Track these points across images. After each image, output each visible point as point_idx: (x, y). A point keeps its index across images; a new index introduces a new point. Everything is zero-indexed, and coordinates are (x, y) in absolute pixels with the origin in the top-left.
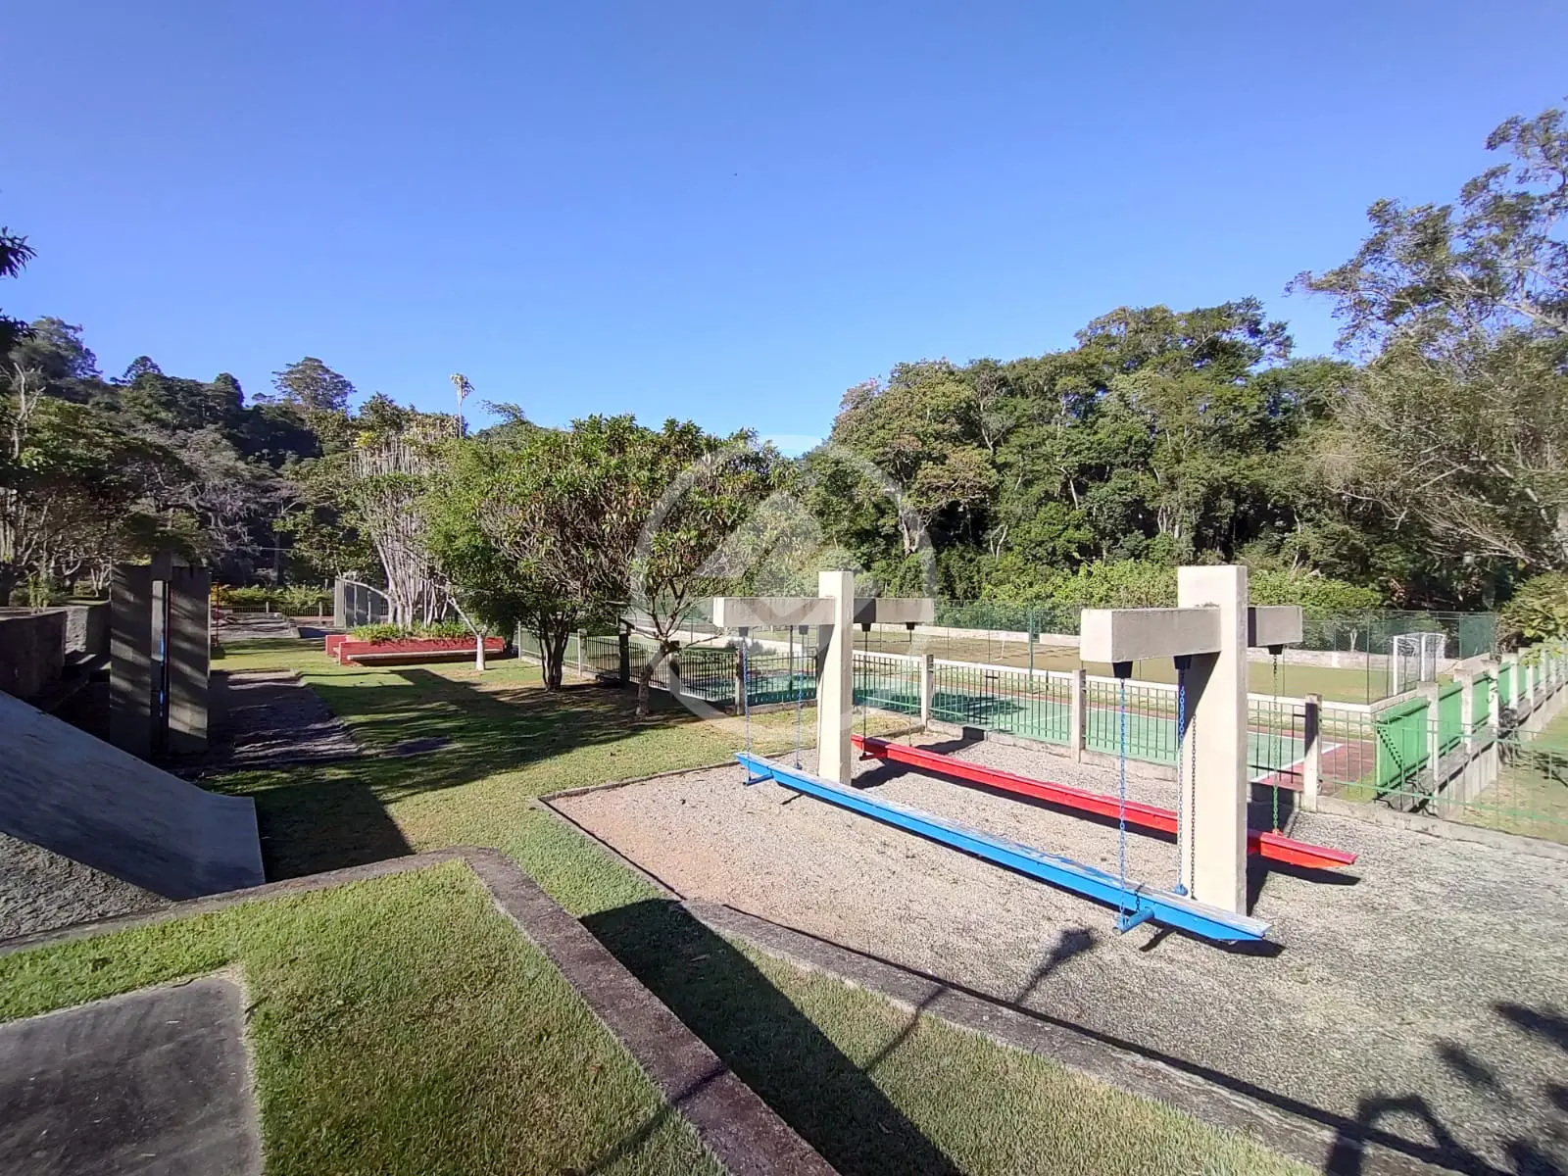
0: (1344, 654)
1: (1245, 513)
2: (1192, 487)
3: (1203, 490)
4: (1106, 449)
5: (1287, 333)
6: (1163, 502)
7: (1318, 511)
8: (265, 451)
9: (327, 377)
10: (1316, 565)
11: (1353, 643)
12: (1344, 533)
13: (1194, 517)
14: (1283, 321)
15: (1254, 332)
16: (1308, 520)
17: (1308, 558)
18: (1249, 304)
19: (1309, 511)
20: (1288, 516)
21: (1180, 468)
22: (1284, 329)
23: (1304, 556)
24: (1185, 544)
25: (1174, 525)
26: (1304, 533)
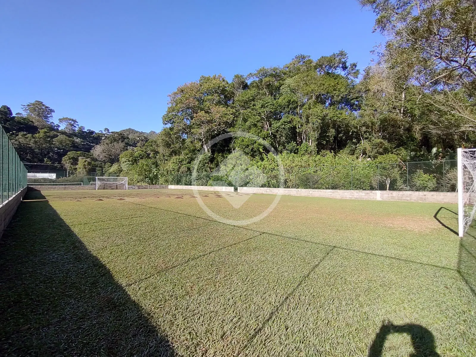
0: (384, 192)
1: (341, 138)
2: (315, 120)
3: (319, 121)
4: (279, 106)
5: (357, 68)
6: (304, 128)
7: (370, 135)
8: (14, 132)
9: (44, 107)
10: (369, 157)
11: (388, 186)
12: (381, 143)
13: (316, 135)
14: (355, 62)
15: (344, 68)
16: (366, 138)
17: (366, 154)
18: (342, 54)
19: (366, 134)
20: (358, 137)
21: (310, 112)
22: (356, 66)
23: (364, 153)
24: (313, 147)
25: (309, 140)
26: (364, 144)
